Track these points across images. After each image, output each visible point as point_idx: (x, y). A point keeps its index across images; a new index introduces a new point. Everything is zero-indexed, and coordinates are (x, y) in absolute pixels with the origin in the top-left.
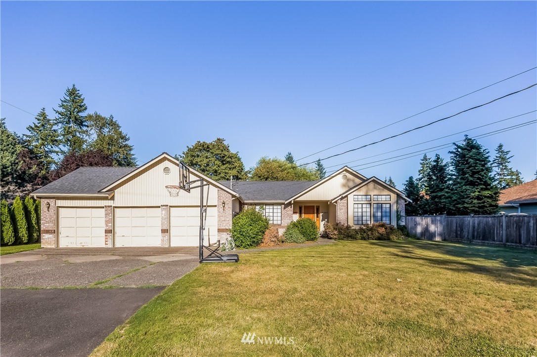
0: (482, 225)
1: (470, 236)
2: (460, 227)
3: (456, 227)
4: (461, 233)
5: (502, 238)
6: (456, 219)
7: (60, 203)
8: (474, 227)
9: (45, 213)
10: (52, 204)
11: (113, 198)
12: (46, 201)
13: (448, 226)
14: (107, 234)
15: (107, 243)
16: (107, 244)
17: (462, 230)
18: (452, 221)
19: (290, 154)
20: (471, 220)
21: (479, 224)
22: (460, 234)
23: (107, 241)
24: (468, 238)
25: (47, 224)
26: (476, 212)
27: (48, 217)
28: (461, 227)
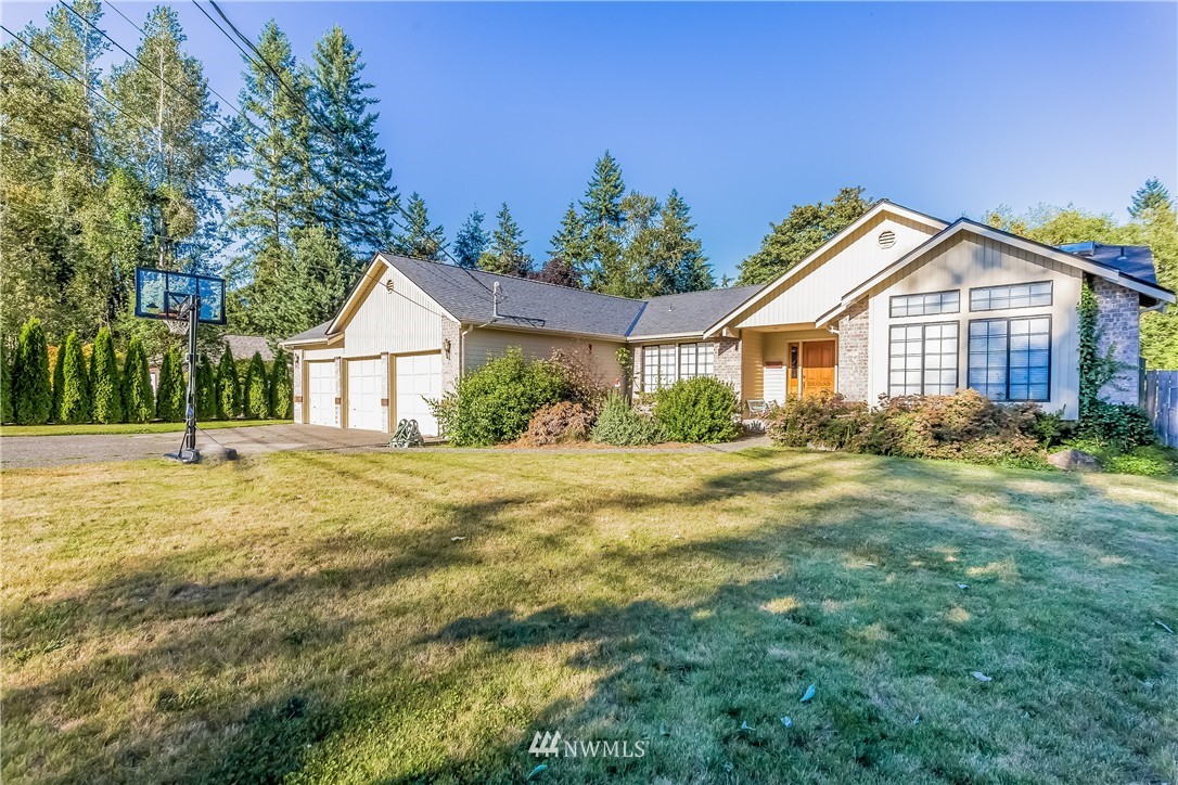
7: (310, 355)
10: (300, 357)
12: (297, 353)
14: (337, 405)
16: (337, 423)
23: (337, 418)
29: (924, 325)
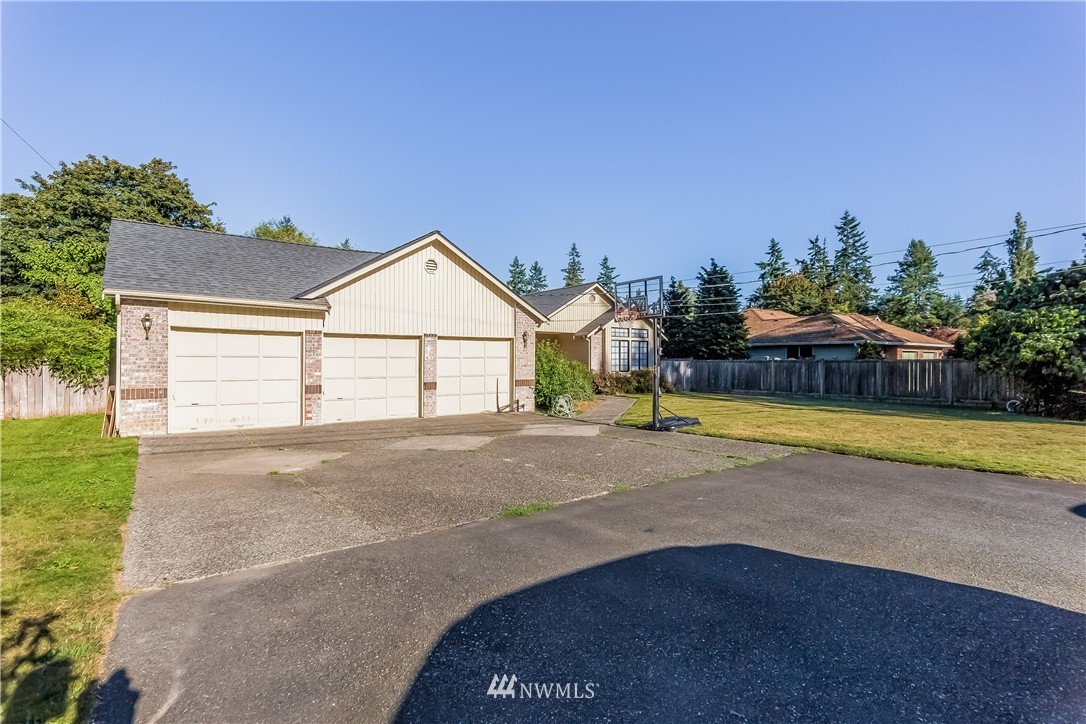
0: (744, 373)
1: (729, 383)
2: (714, 373)
3: (709, 373)
4: (715, 380)
5: (770, 387)
6: (708, 365)
7: (176, 317)
8: (733, 374)
9: (133, 343)
10: (157, 320)
11: (320, 315)
12: (141, 311)
13: (697, 373)
14: (309, 396)
15: (309, 415)
16: (311, 419)
17: (717, 378)
18: (702, 367)
19: (289, 220)
20: (727, 365)
21: (740, 371)
22: (715, 383)
23: (310, 412)
24: (725, 387)
25: (142, 374)
26: (735, 357)
27: (143, 354)
28: (716, 373)
29: (620, 341)
